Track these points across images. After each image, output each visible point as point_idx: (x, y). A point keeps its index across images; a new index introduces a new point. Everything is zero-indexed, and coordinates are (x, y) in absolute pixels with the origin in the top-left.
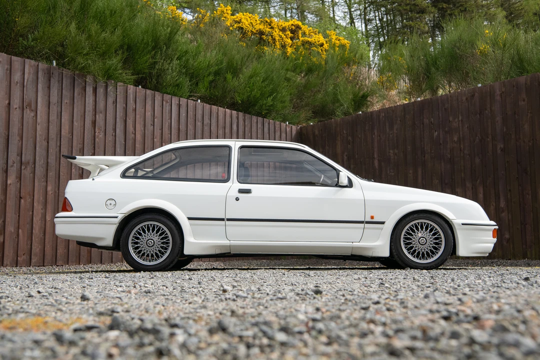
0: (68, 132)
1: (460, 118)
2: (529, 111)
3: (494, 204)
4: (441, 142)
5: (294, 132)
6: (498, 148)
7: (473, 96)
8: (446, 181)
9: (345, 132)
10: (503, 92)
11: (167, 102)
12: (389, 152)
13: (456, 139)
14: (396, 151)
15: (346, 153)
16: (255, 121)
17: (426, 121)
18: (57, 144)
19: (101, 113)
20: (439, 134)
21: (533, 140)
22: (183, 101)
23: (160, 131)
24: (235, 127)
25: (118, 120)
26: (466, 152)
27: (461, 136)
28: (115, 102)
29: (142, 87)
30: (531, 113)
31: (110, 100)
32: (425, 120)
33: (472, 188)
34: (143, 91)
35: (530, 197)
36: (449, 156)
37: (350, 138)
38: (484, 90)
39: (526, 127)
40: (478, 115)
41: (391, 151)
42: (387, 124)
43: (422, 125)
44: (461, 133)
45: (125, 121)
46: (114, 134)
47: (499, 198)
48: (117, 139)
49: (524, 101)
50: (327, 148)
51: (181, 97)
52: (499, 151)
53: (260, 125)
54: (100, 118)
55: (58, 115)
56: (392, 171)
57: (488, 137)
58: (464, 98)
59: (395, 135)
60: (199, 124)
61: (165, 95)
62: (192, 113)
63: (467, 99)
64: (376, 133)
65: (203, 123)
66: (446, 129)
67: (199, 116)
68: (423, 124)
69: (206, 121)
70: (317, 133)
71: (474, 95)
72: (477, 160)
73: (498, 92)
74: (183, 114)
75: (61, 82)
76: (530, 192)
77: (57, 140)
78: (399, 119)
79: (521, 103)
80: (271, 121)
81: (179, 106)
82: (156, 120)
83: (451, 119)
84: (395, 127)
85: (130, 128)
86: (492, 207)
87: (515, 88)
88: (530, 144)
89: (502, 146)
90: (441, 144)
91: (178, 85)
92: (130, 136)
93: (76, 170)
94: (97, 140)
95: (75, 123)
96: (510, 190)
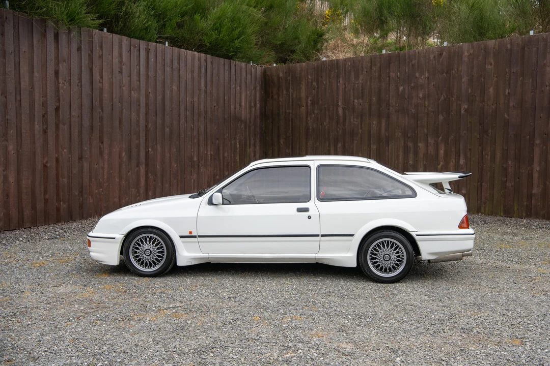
0: (28, 84)
1: (427, 75)
2: (495, 76)
3: (454, 161)
4: (406, 97)
5: (259, 73)
6: (462, 109)
7: (441, 54)
8: (409, 135)
9: (309, 77)
10: (471, 54)
11: (135, 47)
12: (354, 102)
13: (421, 95)
14: (361, 101)
15: (310, 98)
16: (222, 63)
17: (392, 75)
18: (16, 99)
19: (65, 61)
20: (404, 89)
21: (496, 103)
22: (152, 45)
23: (129, 78)
24: (203, 70)
25: (83, 68)
26: (430, 109)
27: (427, 93)
28: (79, 49)
29: (108, 31)
30: (496, 77)
31: (74, 47)
32: (391, 73)
33: (434, 144)
34: (110, 35)
35: (489, 157)
36: (413, 111)
37: (314, 84)
38: (452, 50)
39: (491, 90)
40: (445, 74)
41: (356, 101)
42: (353, 74)
43: (388, 79)
44: (426, 90)
45: (91, 70)
46: (79, 84)
47: (459, 156)
48: (83, 89)
49: (491, 65)
50: (291, 91)
51: (149, 41)
52: (463, 112)
53: (227, 68)
54: (63, 68)
55: (15, 65)
56: (355, 120)
57: (453, 97)
58: (432, 56)
59: (360, 85)
60: (168, 69)
61: (132, 39)
62: (160, 58)
63: (434, 57)
64: (341, 82)
65: (172, 68)
66: (412, 84)
67: (168, 61)
68: (389, 77)
69: (175, 65)
70: (281, 75)
71: (443, 54)
72: (441, 117)
73: (466, 54)
74: (152, 60)
75: (17, 27)
76: (490, 153)
77: (16, 94)
78: (365, 70)
79: (488, 67)
80: (237, 62)
81: (147, 51)
82: (124, 67)
83: (417, 75)
84: (361, 77)
85: (96, 76)
86: (452, 163)
87: (483, 51)
88: (493, 107)
89: (466, 107)
90: (406, 99)
91: (146, 29)
92: (97, 86)
93: (39, 126)
94: (61, 91)
95: (36, 74)
96: (470, 149)
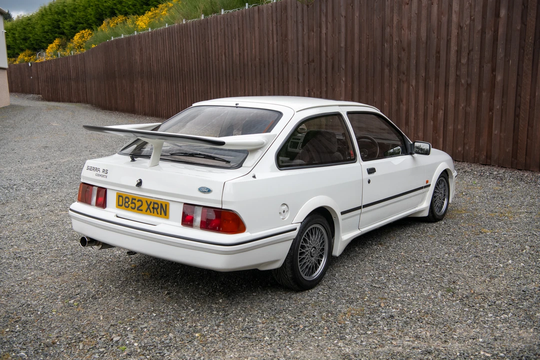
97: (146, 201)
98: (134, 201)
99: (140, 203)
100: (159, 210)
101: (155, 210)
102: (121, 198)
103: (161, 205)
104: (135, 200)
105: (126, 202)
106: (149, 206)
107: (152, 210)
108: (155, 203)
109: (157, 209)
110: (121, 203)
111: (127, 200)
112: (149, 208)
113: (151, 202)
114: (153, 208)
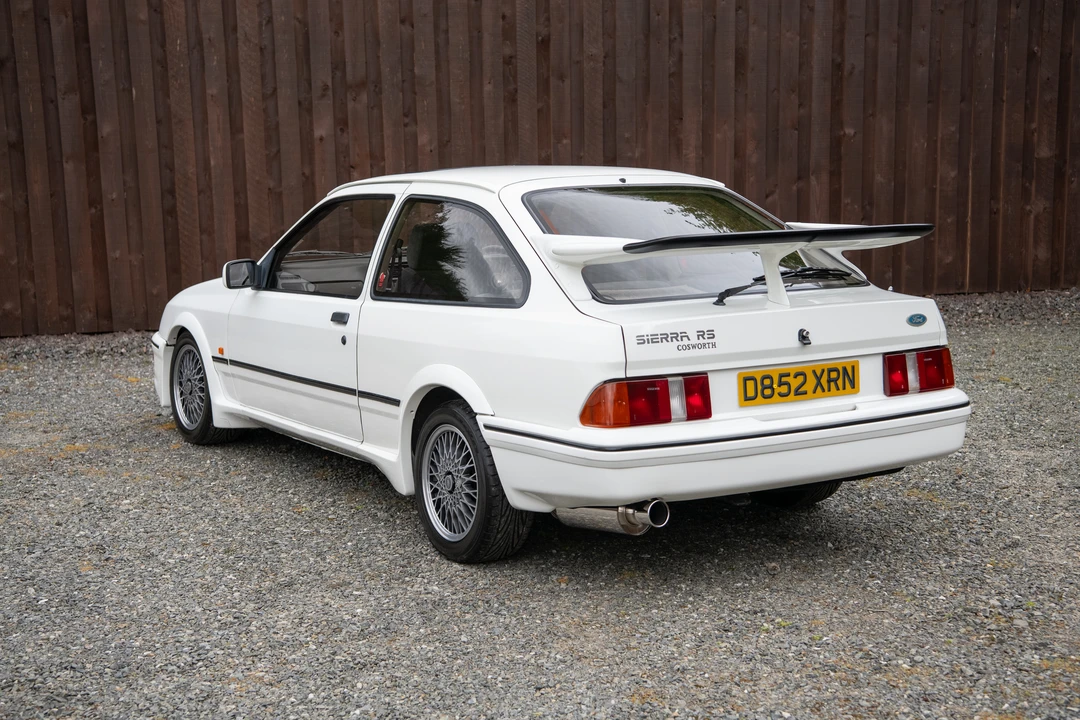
97: (814, 372)
98: (784, 379)
99: (800, 379)
100: (840, 382)
101: (832, 384)
102: (750, 384)
103: (845, 369)
104: (788, 375)
105: (765, 388)
106: (819, 379)
107: (825, 386)
108: (830, 370)
109: (835, 381)
110: (751, 393)
111: (767, 382)
112: (819, 383)
113: (823, 371)
114: (829, 381)
